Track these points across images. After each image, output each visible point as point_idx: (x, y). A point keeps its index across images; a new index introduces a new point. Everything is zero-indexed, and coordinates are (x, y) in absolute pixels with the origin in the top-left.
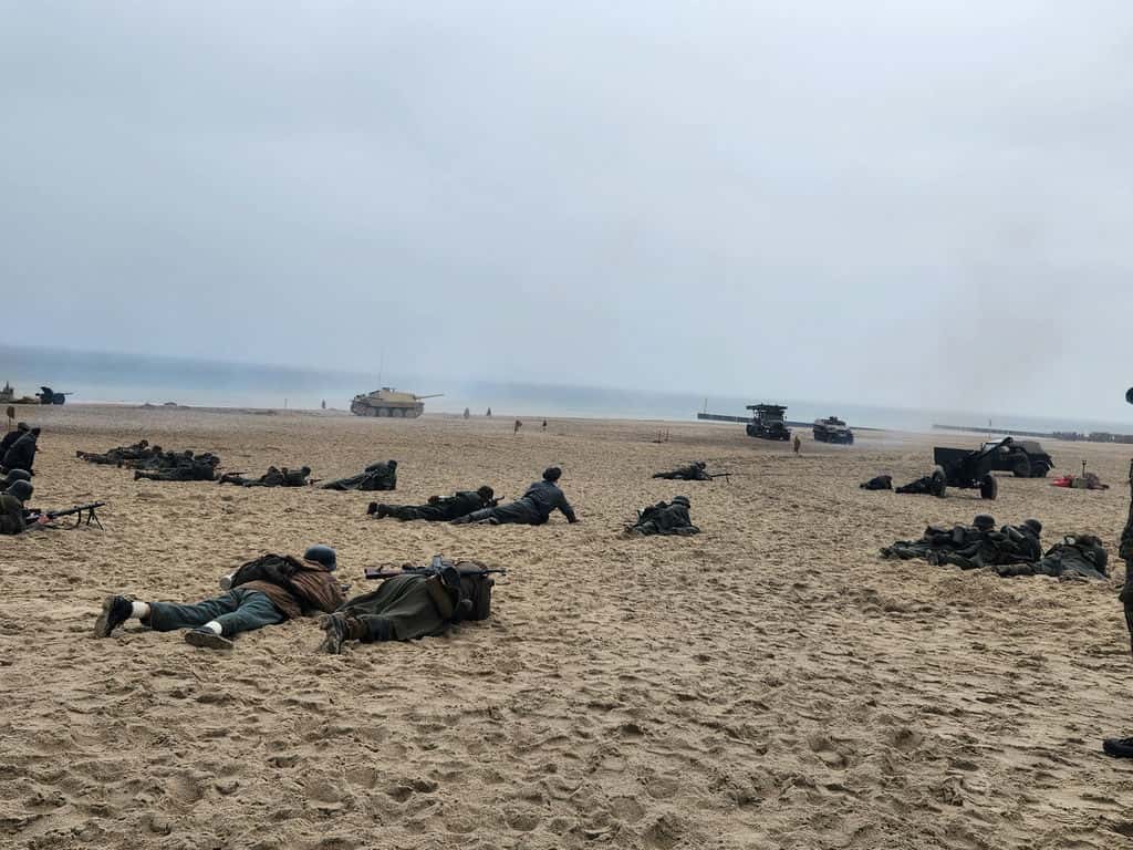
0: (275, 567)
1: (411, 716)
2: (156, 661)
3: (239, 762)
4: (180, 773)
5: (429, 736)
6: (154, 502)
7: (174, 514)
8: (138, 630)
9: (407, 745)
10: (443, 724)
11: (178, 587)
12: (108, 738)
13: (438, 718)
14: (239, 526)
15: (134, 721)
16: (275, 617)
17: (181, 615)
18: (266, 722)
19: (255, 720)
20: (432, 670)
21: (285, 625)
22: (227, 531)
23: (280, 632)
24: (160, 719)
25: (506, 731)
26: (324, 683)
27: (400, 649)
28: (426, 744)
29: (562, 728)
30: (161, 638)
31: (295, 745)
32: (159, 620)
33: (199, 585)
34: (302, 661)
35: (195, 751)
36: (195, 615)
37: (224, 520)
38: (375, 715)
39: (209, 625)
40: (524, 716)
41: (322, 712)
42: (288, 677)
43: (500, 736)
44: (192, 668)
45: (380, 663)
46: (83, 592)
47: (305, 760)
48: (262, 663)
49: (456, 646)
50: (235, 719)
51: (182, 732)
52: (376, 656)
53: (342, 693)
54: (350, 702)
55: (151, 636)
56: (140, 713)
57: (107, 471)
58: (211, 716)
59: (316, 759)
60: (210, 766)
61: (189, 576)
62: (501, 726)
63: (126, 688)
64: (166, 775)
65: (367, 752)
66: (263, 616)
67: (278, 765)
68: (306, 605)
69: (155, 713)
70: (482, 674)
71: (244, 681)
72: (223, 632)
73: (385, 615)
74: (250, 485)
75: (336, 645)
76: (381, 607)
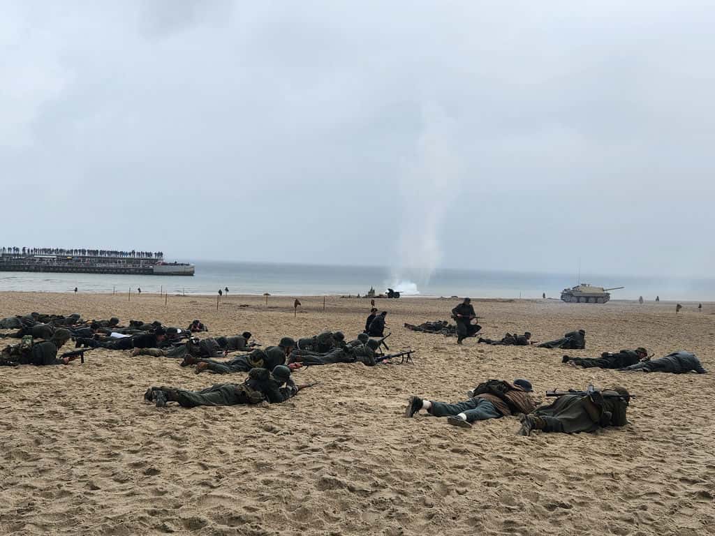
0: (496, 386)
1: (564, 472)
2: (434, 430)
3: (469, 481)
4: (439, 482)
5: (572, 482)
6: (441, 352)
7: (451, 359)
8: (426, 415)
9: (558, 485)
10: (582, 478)
11: (448, 396)
12: (408, 462)
13: (580, 474)
14: (485, 366)
15: (419, 456)
16: (495, 414)
17: (447, 410)
18: (485, 465)
19: (479, 463)
20: (582, 450)
21: (501, 419)
22: (478, 369)
23: (499, 422)
24: (432, 456)
25: (621, 485)
26: (517, 449)
27: (566, 437)
28: (570, 486)
29: (657, 489)
30: (437, 420)
31: (498, 477)
32: (436, 411)
33: (459, 396)
34: (507, 438)
35: (448, 474)
36: (454, 410)
37: (478, 363)
38: (544, 469)
39: (460, 415)
40: (635, 480)
41: (515, 464)
42: (501, 446)
43: (616, 488)
44: (450, 435)
45: (552, 443)
46: (402, 395)
47: (501, 484)
48: (486, 436)
49: (601, 439)
50: (469, 461)
51: (442, 464)
52: (550, 440)
53: (527, 456)
54: (531, 461)
55: (432, 418)
56: (423, 453)
57: (420, 335)
58: (457, 459)
59: (508, 485)
60: (454, 481)
61: (455, 391)
62: (618, 483)
63: (418, 441)
64: (433, 482)
65: (535, 485)
66: (489, 413)
67: (488, 485)
68: (514, 409)
69: (430, 454)
70: (613, 455)
71: (476, 444)
72: (467, 420)
73: (558, 418)
74: (495, 344)
75: (527, 431)
76: (555, 413)
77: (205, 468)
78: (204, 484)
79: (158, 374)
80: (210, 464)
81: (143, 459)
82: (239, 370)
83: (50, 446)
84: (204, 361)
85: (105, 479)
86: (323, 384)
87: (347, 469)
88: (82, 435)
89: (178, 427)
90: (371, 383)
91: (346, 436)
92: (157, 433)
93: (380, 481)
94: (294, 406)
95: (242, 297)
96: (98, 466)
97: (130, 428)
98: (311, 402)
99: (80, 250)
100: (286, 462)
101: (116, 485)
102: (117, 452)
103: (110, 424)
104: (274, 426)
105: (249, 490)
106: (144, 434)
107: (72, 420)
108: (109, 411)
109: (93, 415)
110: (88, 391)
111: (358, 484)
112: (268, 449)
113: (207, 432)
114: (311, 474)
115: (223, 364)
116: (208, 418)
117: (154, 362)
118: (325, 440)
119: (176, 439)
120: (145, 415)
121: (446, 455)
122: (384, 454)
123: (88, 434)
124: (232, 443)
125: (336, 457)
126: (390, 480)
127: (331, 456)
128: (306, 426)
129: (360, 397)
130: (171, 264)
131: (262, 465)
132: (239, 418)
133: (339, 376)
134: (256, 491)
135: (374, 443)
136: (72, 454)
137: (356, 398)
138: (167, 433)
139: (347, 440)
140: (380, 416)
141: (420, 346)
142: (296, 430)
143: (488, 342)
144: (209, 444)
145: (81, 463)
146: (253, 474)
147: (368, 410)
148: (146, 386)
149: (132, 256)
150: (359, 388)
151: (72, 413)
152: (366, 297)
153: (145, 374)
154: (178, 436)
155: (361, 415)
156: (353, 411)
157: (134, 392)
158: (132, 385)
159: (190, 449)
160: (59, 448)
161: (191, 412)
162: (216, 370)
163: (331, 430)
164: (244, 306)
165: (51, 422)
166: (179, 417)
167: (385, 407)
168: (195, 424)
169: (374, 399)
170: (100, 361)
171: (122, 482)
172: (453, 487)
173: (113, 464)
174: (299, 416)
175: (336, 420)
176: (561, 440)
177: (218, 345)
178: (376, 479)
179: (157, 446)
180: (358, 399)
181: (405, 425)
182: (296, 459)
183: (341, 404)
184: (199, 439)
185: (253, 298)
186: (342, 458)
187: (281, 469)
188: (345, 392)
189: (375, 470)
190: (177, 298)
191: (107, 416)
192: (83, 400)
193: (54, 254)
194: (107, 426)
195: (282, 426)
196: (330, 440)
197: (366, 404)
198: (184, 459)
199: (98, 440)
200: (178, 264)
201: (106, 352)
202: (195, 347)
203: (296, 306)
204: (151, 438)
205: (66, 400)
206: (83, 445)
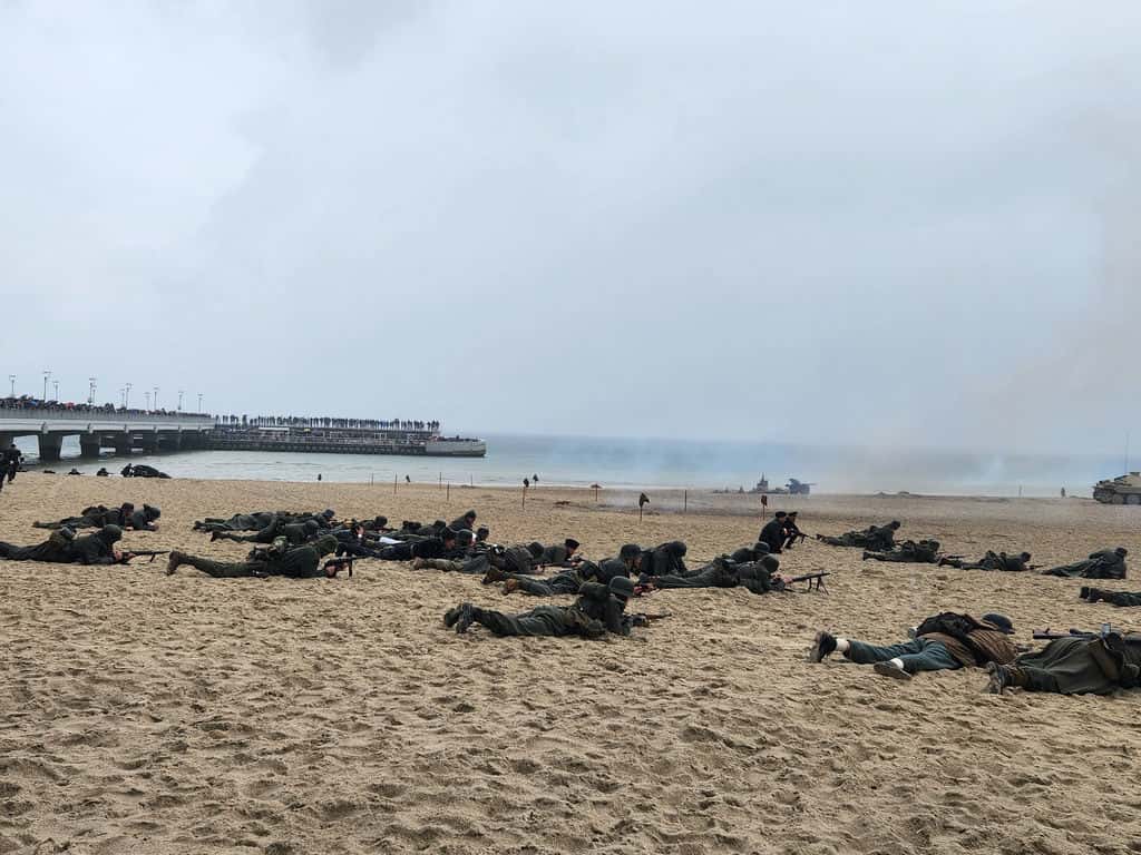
0: (952, 622)
1: (1049, 742)
2: (852, 680)
3: (900, 745)
4: (855, 743)
5: (1058, 755)
6: (876, 578)
7: (890, 587)
8: (843, 661)
10: (1075, 750)
11: (879, 638)
12: (810, 717)
13: (1073, 746)
14: (946, 600)
15: (827, 710)
16: (950, 663)
19: (917, 724)
20: (1084, 717)
22: (933, 602)
23: (955, 675)
24: (847, 712)
25: (1135, 763)
26: (978, 710)
28: (1054, 760)
31: (944, 743)
32: (856, 655)
34: (966, 695)
35: (868, 734)
36: (884, 653)
37: (934, 594)
38: (1017, 737)
39: (895, 661)
41: (973, 729)
42: (953, 705)
43: (1127, 766)
44: (876, 687)
45: (1037, 706)
46: (807, 635)
47: (948, 752)
48: (933, 692)
49: (1118, 704)
50: (903, 721)
51: (861, 721)
52: (1035, 701)
53: (994, 720)
54: (999, 726)
55: (851, 666)
56: (834, 707)
58: (884, 718)
59: (958, 753)
60: (877, 743)
61: (891, 632)
62: (1131, 760)
63: (826, 692)
64: (846, 743)
65: (1000, 755)
66: (942, 663)
67: (928, 752)
68: (982, 659)
69: (843, 708)
71: (914, 701)
72: (905, 668)
73: (1049, 670)
74: (968, 567)
75: (998, 687)
76: (1046, 664)
77: (531, 708)
78: (532, 725)
79: (453, 593)
80: (537, 704)
81: (452, 693)
82: (565, 592)
83: (335, 673)
84: (514, 578)
85: (408, 714)
86: (687, 615)
87: (722, 720)
88: (370, 663)
89: (489, 659)
90: (758, 616)
91: (721, 681)
92: (463, 665)
93: (769, 738)
94: (645, 640)
95: (558, 491)
96: (396, 699)
97: (429, 657)
98: (670, 637)
99: (321, 420)
100: (639, 706)
101: (422, 721)
102: (418, 683)
103: (402, 651)
104: (619, 664)
105: (591, 735)
106: (447, 665)
107: (353, 645)
108: (398, 636)
109: (379, 640)
110: (365, 611)
111: (737, 738)
112: (613, 690)
113: (529, 666)
114: (672, 722)
115: (540, 581)
116: (528, 649)
117: (444, 577)
118: (692, 684)
119: (489, 672)
120: (445, 643)
121: (869, 713)
122: (776, 705)
123: (375, 661)
124: (562, 682)
125: (707, 704)
126: (783, 737)
127: (699, 703)
128: (664, 666)
129: (742, 634)
130: (451, 440)
131: (607, 708)
132: (570, 653)
133: (710, 604)
134: (601, 737)
135: (761, 691)
136: (360, 682)
137: (736, 636)
138: (478, 665)
139: (723, 686)
140: (772, 659)
141: (840, 568)
142: (650, 670)
143: (957, 565)
144: (533, 680)
145: (374, 695)
146: (595, 717)
147: (754, 651)
148: (438, 608)
149: (395, 428)
150: (741, 622)
151: (351, 636)
152: (754, 492)
153: (435, 593)
154: (491, 669)
155: (744, 657)
156: (731, 651)
157: (424, 614)
158: (421, 606)
159: (509, 685)
160: (344, 676)
161: (504, 642)
162: (531, 590)
163: (699, 672)
164: (563, 503)
165: (328, 646)
166: (490, 648)
167: (779, 649)
168: (513, 657)
169: (763, 637)
170: (372, 575)
171: (429, 718)
172: (874, 751)
173: (412, 697)
174: (653, 653)
175: (708, 661)
176: (1053, 702)
177: (531, 556)
178: (763, 733)
179: (466, 680)
180: (740, 637)
181: (811, 672)
182: (652, 704)
183: (713, 641)
184: (519, 675)
185: (576, 492)
186: (715, 706)
187: (631, 715)
188: (719, 627)
189: (763, 724)
190: (464, 490)
191: (396, 641)
192: (361, 622)
193: (286, 425)
194: (397, 653)
195: (630, 664)
196: (697, 685)
197: (751, 644)
198: (503, 697)
199: (392, 670)
200: (462, 440)
201: (378, 563)
202: (499, 559)
203: (641, 504)
204: (458, 670)
205: (340, 621)
206: (373, 675)
